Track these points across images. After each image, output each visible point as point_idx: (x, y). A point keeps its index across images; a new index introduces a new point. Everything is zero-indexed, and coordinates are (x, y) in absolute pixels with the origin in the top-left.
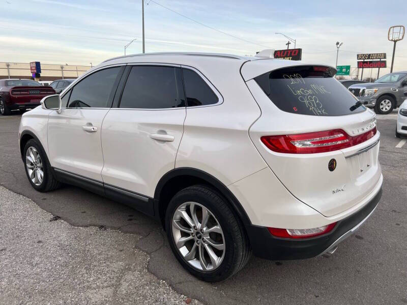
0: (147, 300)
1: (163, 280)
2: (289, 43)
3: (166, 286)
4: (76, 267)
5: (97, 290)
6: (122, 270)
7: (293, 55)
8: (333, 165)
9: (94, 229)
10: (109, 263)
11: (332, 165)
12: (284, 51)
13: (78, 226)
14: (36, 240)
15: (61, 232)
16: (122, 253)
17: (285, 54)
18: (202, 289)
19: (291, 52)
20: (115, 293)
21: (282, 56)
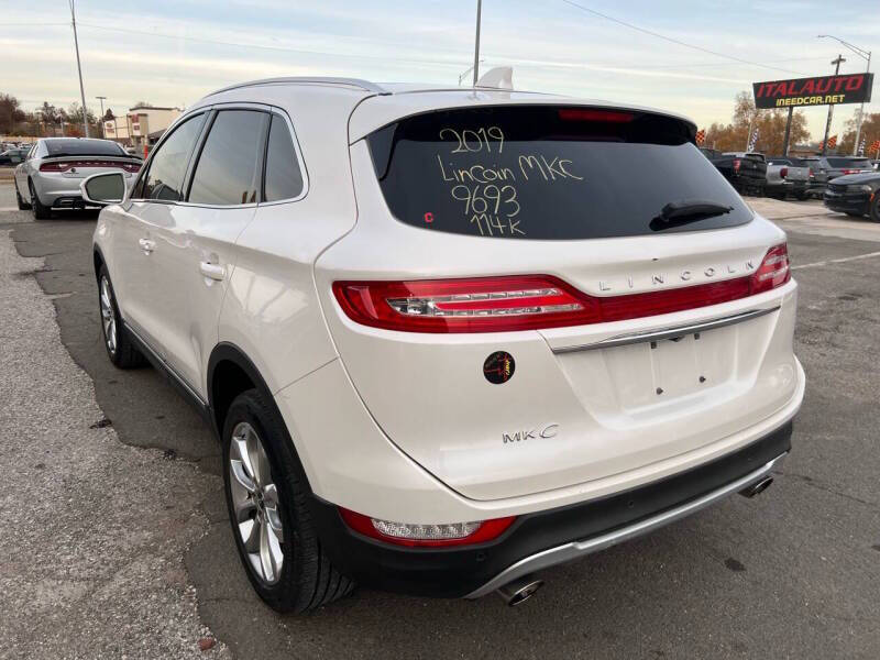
0: (130, 624)
1: (195, 587)
2: (839, 61)
3: (192, 601)
4: (61, 527)
5: (60, 582)
6: (139, 548)
7: (848, 88)
8: (503, 367)
9: (155, 454)
10: (125, 530)
11: (498, 368)
12: (826, 79)
13: (130, 445)
14: (37, 462)
15: (91, 453)
16: (166, 513)
17: (828, 86)
18: (253, 623)
19: (845, 83)
20: (87, 596)
21: (818, 91)
